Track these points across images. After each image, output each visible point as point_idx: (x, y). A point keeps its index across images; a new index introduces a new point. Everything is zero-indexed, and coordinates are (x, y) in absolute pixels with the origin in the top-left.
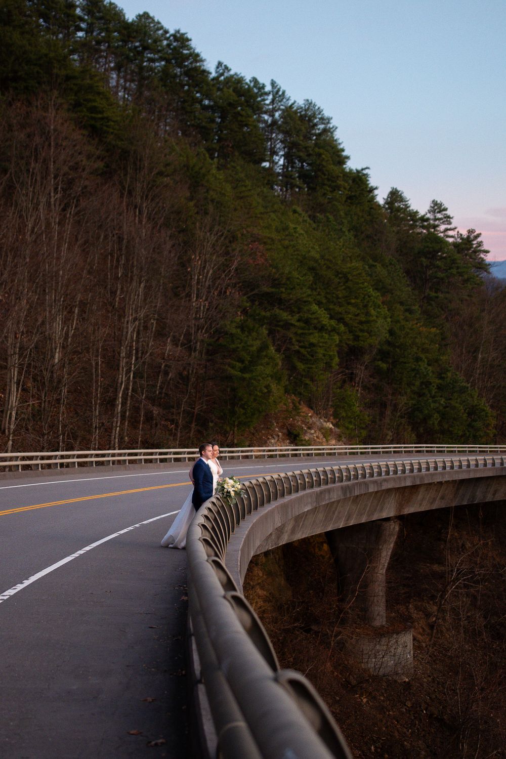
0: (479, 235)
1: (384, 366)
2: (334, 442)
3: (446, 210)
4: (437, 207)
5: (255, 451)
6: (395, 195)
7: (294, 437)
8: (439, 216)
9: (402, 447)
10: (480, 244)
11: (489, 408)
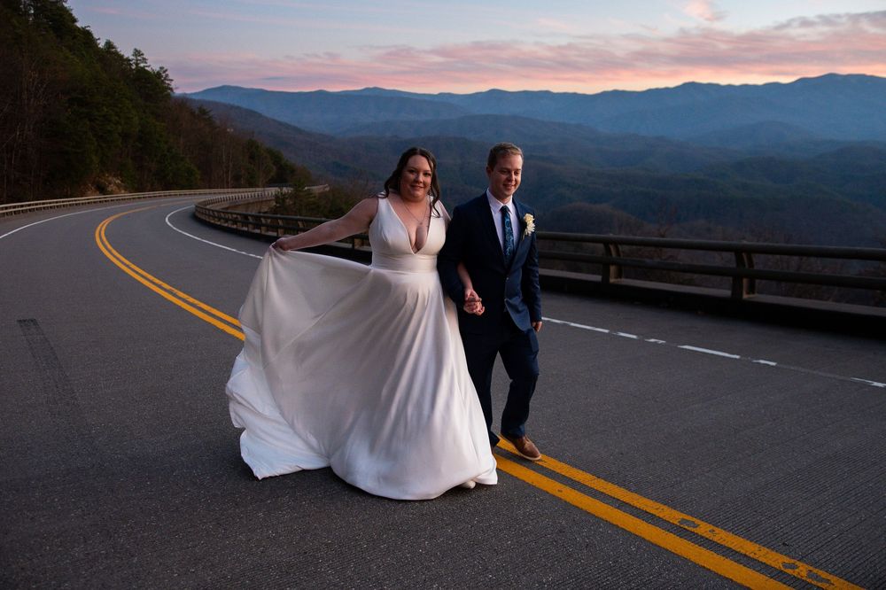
0: (166, 70)
1: (140, 145)
2: (123, 191)
3: (143, 54)
4: (137, 53)
5: (81, 199)
6: (109, 45)
7: (102, 190)
8: (139, 58)
9: (157, 193)
10: (167, 75)
11: (195, 169)
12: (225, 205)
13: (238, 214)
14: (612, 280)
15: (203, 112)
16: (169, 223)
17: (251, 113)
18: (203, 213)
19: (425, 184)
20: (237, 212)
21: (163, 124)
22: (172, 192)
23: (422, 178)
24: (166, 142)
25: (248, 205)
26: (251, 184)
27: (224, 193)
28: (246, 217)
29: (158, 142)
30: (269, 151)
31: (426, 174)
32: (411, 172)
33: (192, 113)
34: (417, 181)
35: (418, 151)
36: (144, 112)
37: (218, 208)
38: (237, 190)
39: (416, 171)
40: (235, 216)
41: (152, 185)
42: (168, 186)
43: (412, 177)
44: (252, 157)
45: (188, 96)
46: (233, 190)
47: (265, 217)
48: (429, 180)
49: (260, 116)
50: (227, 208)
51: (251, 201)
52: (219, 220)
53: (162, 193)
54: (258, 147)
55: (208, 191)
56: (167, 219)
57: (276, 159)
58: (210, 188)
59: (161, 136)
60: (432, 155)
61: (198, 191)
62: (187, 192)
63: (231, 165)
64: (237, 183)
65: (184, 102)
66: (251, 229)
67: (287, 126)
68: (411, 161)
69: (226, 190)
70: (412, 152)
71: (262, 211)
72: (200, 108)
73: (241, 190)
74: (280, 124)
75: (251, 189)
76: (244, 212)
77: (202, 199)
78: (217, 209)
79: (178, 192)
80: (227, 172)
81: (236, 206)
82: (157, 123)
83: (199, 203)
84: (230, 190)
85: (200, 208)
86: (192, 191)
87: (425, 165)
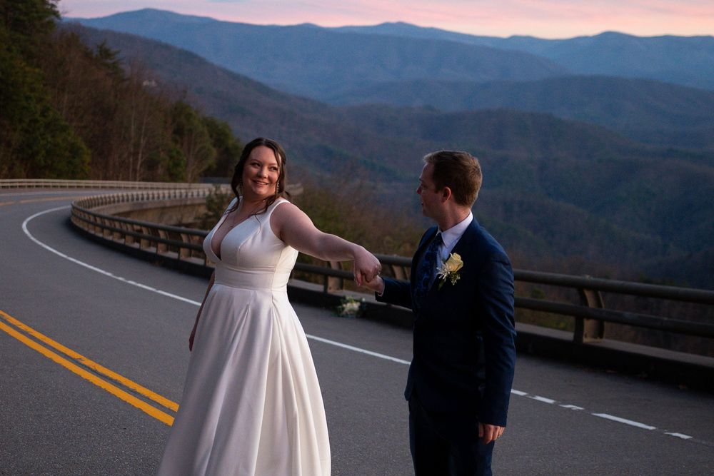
9: (17, 182)
11: (83, 146)
12: (125, 208)
13: (141, 225)
14: (586, 340)
15: (105, 53)
16: (26, 231)
17: (189, 58)
18: (80, 219)
19: (270, 179)
20: (143, 221)
21: (37, 70)
22: (42, 181)
23: (266, 173)
24: (40, 100)
25: (163, 209)
26: (173, 177)
27: (127, 188)
28: (154, 230)
29: (28, 98)
30: (210, 124)
31: (272, 168)
32: (253, 164)
33: (87, 55)
34: (260, 176)
35: (263, 142)
36: (9, 50)
37: (107, 211)
38: (149, 184)
39: (260, 165)
40: (138, 228)
41: (10, 169)
42: (35, 171)
43: (254, 170)
44: (179, 131)
45: (83, 24)
46: (143, 184)
47: (187, 234)
48: (275, 176)
49: (202, 62)
50: (128, 214)
51: (168, 205)
52: (111, 234)
53: (25, 182)
54: (190, 114)
55: (100, 183)
56: (24, 225)
57: (219, 136)
58: (106, 178)
59: (33, 90)
60: (281, 147)
61: (83, 183)
62: (66, 182)
63: (143, 142)
64: (151, 172)
65: (77, 33)
66: (160, 250)
67: (246, 81)
68: (255, 154)
69: (130, 184)
70: (257, 143)
71: (185, 221)
72: (101, 47)
73: (155, 184)
74: (235, 77)
75: (172, 185)
76: (154, 223)
77: (85, 196)
78: (105, 213)
79: (50, 182)
80: (136, 154)
81: (143, 211)
82: (27, 69)
83: (80, 203)
84: (137, 184)
85: (80, 210)
86: (74, 182)
87: (270, 157)
